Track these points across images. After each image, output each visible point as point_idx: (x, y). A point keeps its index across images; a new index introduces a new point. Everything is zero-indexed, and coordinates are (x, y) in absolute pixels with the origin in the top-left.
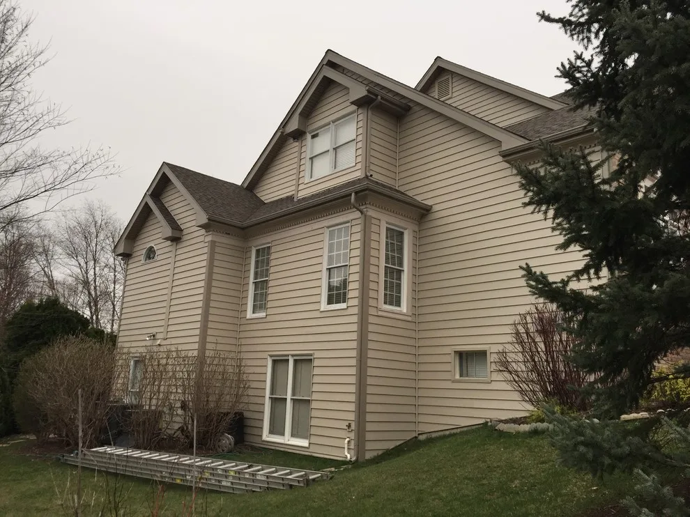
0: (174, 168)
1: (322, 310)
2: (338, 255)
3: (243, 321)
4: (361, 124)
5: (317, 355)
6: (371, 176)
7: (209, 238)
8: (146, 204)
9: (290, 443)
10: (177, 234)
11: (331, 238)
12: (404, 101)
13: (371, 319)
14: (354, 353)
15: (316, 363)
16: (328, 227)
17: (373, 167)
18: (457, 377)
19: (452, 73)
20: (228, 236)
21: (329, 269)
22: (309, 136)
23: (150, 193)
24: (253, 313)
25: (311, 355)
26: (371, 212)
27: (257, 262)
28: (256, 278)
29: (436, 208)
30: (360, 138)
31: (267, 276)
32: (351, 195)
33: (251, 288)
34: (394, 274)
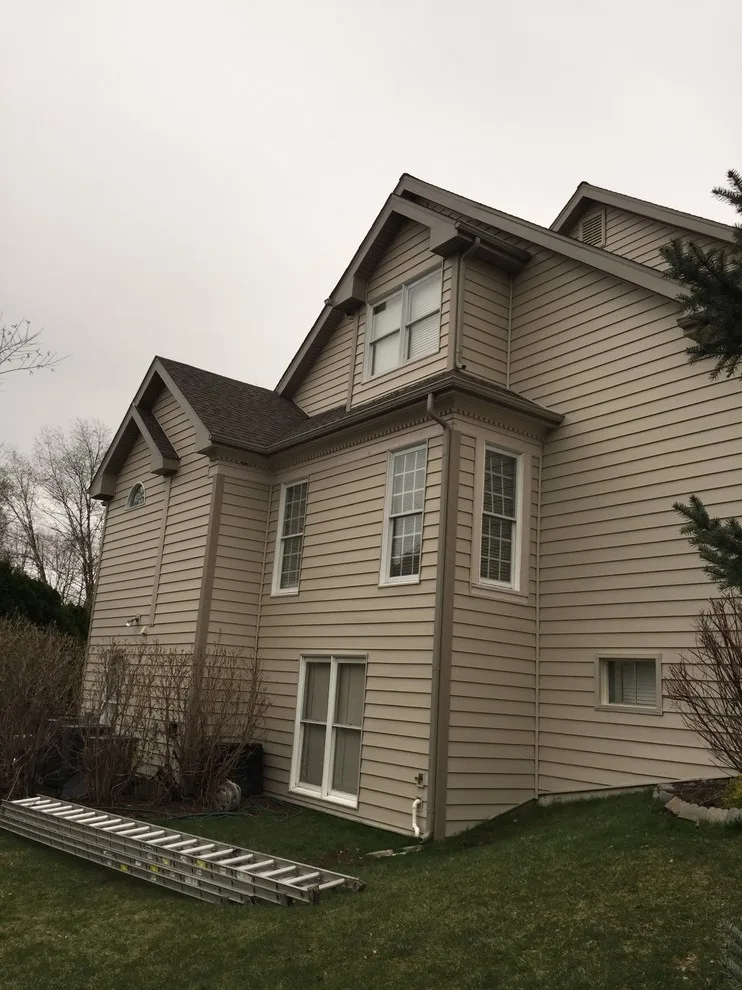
0: (169, 365)
1: (381, 584)
2: (408, 497)
3: (266, 600)
4: (448, 285)
5: (373, 657)
6: (464, 367)
7: (215, 471)
8: (132, 420)
9: (331, 798)
10: (171, 465)
11: (398, 469)
12: (521, 247)
13: (458, 602)
14: (428, 658)
15: (371, 671)
16: (393, 451)
17: (467, 354)
18: (605, 702)
19: (606, 207)
20: (245, 467)
21: (394, 520)
22: (370, 310)
23: (137, 403)
24: (282, 587)
25: (363, 657)
26: (460, 426)
27: (288, 507)
28: (286, 532)
29: (570, 419)
30: (447, 307)
31: (301, 530)
32: (426, 398)
33: (279, 548)
34: (498, 528)
